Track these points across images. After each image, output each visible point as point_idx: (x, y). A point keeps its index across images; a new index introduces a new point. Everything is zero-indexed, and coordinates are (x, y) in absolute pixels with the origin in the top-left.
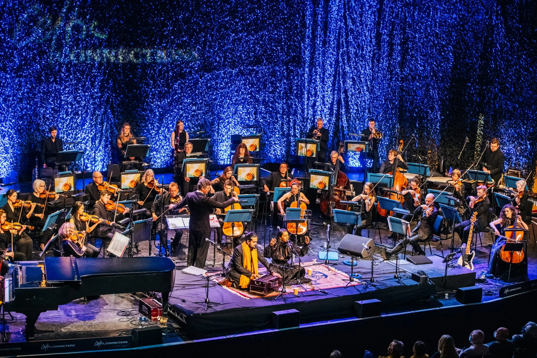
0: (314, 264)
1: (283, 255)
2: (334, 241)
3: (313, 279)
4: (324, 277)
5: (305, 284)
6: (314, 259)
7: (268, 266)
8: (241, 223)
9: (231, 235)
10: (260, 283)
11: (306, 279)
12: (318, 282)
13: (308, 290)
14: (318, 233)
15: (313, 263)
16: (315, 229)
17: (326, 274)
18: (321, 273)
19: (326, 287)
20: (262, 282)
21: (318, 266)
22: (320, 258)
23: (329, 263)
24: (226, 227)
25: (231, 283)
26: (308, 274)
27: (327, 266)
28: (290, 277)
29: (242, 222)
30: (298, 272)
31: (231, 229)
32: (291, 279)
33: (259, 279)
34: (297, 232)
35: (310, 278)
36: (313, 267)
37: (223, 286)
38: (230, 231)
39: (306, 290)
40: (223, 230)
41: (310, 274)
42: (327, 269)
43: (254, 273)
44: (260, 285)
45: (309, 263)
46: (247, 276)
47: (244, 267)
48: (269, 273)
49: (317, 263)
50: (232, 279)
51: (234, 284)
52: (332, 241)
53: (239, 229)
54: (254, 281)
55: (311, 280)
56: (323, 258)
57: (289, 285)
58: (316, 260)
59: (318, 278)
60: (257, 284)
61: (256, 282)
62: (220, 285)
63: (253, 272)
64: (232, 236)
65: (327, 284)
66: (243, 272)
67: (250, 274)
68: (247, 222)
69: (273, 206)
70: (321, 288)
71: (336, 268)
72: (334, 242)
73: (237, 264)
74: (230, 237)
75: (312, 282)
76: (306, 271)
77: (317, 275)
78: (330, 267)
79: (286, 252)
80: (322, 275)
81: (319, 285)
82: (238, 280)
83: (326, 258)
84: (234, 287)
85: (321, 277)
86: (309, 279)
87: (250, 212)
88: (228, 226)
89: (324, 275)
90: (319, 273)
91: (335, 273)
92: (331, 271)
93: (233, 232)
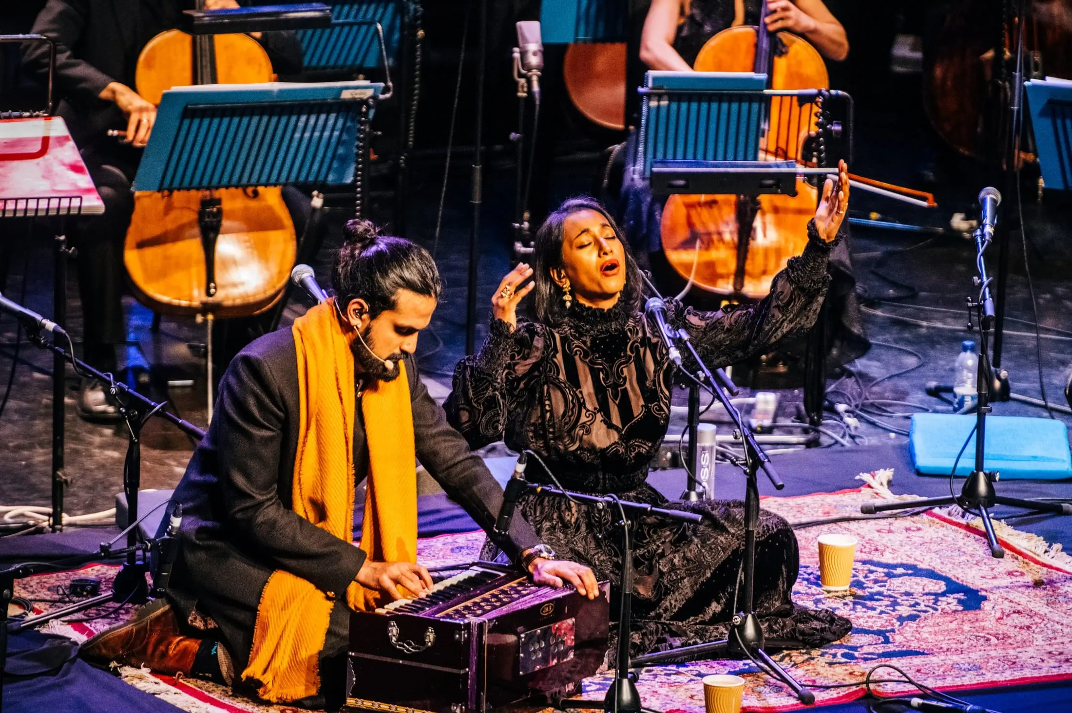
0: (870, 511)
1: (604, 408)
2: (1037, 351)
3: (860, 618)
4: (951, 602)
5: (798, 656)
6: (871, 470)
7: (494, 505)
8: (272, 197)
9: (197, 297)
10: (430, 636)
11: (805, 616)
12: (902, 638)
13: (820, 696)
14: (910, 295)
15: (865, 498)
16: (880, 262)
17: (972, 577)
18: (932, 574)
19: (970, 679)
20: (445, 630)
21: (900, 524)
22: (923, 460)
23: (991, 499)
24: (153, 230)
25: (193, 645)
26: (819, 580)
27: (977, 522)
28: (674, 601)
29: (285, 197)
30: (736, 557)
31: (193, 247)
32: (681, 615)
33: (419, 605)
34: (740, 274)
35: (843, 612)
36: (869, 528)
37: (127, 671)
38: (180, 265)
39: (807, 700)
40: (132, 259)
41: (839, 583)
42: (977, 547)
43: (379, 555)
44: (426, 655)
45: (830, 499)
46: (321, 584)
47: (301, 507)
48: (502, 558)
49: (892, 498)
50: (204, 613)
51: (220, 652)
52: (1024, 353)
53: (262, 252)
54: (385, 621)
55: (845, 627)
56: (947, 463)
57: (662, 662)
58: (885, 474)
59: (904, 610)
60: (409, 648)
61: (394, 631)
62: (101, 662)
63: (366, 544)
64: (205, 308)
65: (976, 656)
66: (285, 542)
67: (347, 562)
68: (323, 188)
69: (534, 60)
70: (930, 683)
71: (1051, 538)
72: (1041, 363)
73: (239, 480)
74: (189, 312)
75: (855, 640)
76: (807, 558)
77: (898, 585)
78: (1003, 531)
79: (632, 387)
80: (942, 586)
81: (917, 661)
82: (241, 616)
83: (968, 463)
84: (218, 679)
85: (924, 603)
86: (831, 617)
87: (352, 108)
88: (170, 223)
89: (953, 587)
90: (915, 571)
91: (1042, 574)
92: (1008, 563)
93: (210, 277)
